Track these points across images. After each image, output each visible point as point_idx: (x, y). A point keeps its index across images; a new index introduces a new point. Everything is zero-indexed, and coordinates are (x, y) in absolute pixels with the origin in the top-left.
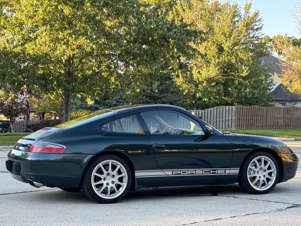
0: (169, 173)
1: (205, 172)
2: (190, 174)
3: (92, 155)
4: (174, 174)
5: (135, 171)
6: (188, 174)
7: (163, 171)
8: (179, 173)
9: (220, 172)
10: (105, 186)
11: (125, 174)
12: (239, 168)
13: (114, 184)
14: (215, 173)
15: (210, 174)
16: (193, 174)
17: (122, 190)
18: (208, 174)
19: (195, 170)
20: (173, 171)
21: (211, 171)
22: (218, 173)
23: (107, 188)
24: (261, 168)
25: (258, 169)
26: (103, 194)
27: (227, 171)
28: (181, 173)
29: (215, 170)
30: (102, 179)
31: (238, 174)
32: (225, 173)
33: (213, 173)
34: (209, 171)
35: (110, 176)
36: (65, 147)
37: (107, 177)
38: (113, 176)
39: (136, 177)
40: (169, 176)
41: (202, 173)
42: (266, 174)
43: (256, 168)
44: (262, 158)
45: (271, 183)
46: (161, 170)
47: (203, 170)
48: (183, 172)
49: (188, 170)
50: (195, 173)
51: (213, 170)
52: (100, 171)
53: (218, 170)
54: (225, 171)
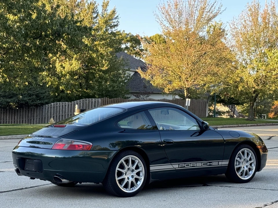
0: (176, 166)
1: (203, 164)
2: (192, 166)
3: (116, 152)
4: (180, 167)
5: (150, 166)
6: (190, 167)
7: (172, 165)
8: (184, 166)
9: (215, 164)
10: (126, 180)
11: (142, 168)
12: (229, 160)
13: (134, 179)
14: (211, 165)
15: (207, 166)
16: (194, 166)
17: (140, 184)
18: (205, 166)
19: (196, 163)
20: (179, 164)
21: (208, 163)
22: (213, 165)
23: (128, 182)
24: (245, 159)
25: (242, 160)
26: (124, 188)
27: (220, 163)
28: (186, 166)
29: (211, 162)
30: (124, 173)
31: (227, 165)
32: (218, 165)
33: (209, 165)
34: (207, 163)
35: (130, 171)
36: (91, 144)
37: (127, 171)
38: (133, 171)
39: (150, 171)
40: (176, 169)
41: (201, 165)
42: (248, 164)
43: (240, 159)
44: (245, 150)
45: (251, 173)
46: (170, 164)
47: (202, 163)
48: (187, 165)
49: (190, 163)
50: (196, 165)
51: (209, 163)
52: (122, 167)
53: (213, 162)
54: (218, 163)
